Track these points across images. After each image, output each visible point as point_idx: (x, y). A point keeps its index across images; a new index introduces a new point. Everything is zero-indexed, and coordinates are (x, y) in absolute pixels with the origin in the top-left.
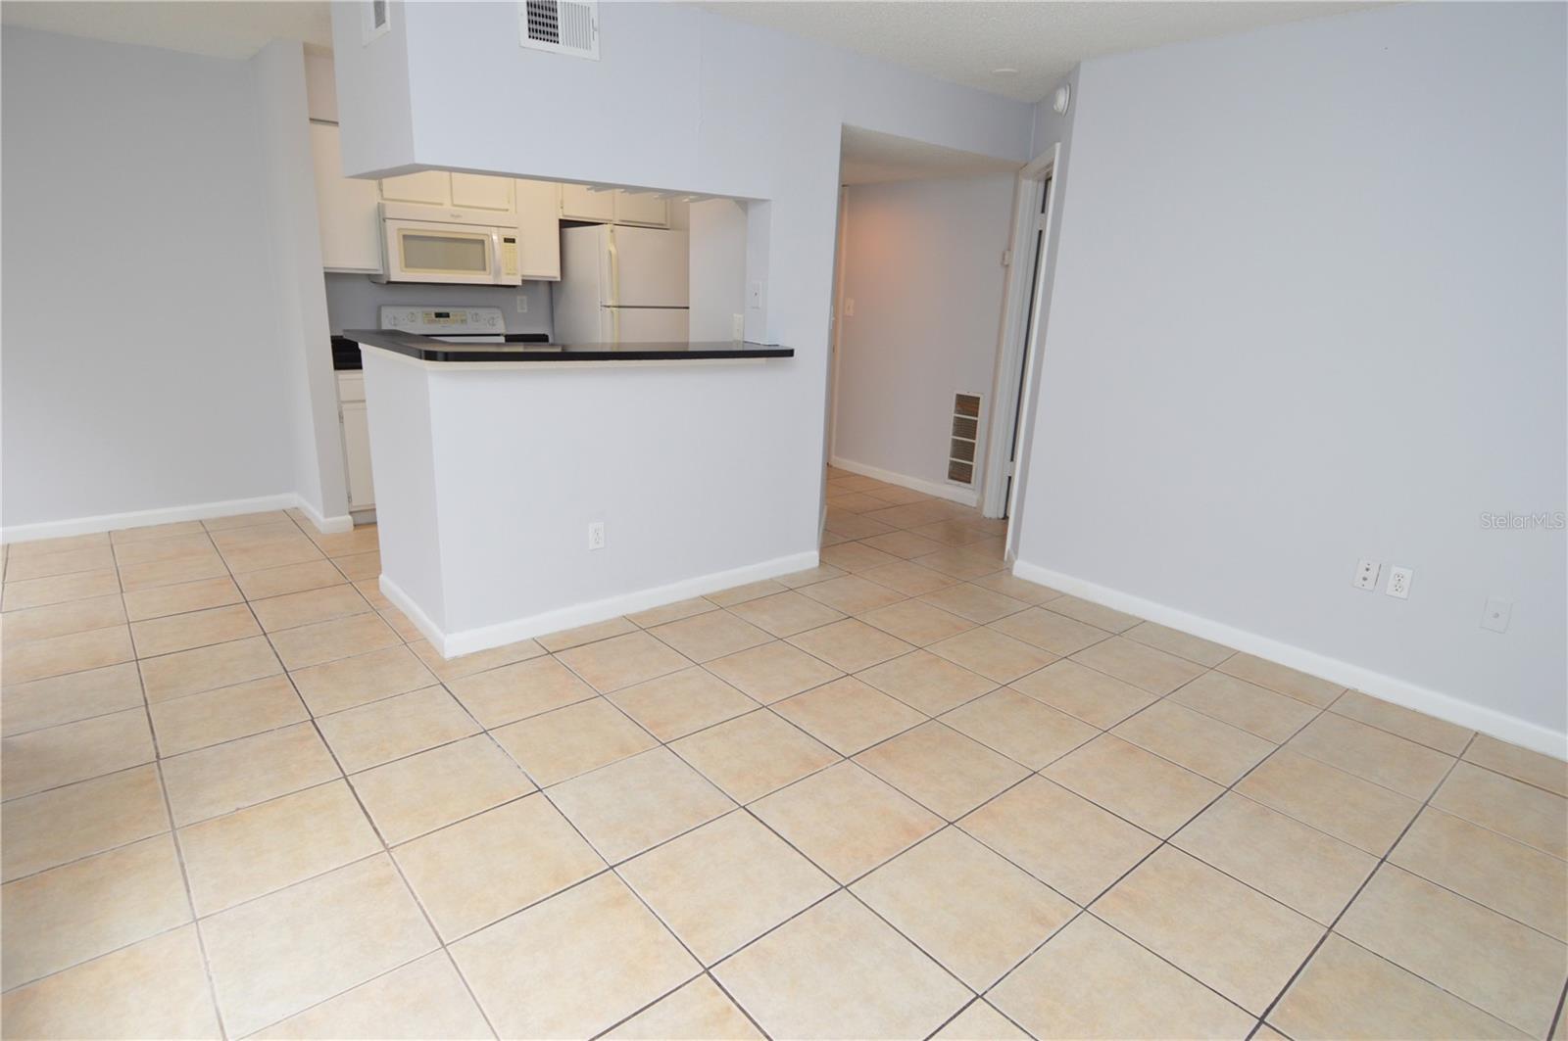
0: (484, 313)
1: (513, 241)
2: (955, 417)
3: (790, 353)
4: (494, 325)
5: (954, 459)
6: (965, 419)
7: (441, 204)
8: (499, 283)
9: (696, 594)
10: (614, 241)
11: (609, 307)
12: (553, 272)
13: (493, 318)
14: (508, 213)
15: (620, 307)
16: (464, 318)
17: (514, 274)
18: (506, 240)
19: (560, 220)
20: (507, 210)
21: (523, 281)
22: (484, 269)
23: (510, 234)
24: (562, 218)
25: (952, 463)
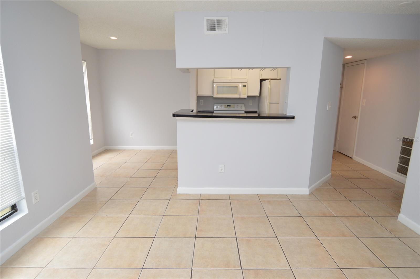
0: (240, 105)
1: (245, 86)
2: (402, 147)
3: (293, 118)
4: (242, 108)
5: (399, 164)
6: (406, 148)
7: (229, 78)
8: (241, 97)
9: (256, 193)
10: (270, 84)
11: (267, 103)
12: (257, 94)
13: (242, 106)
14: (246, 79)
15: (270, 103)
16: (234, 106)
17: (245, 95)
18: (243, 86)
19: (261, 80)
20: (245, 78)
21: (247, 96)
22: (237, 94)
23: (244, 84)
24: (261, 79)
25: (399, 165)
